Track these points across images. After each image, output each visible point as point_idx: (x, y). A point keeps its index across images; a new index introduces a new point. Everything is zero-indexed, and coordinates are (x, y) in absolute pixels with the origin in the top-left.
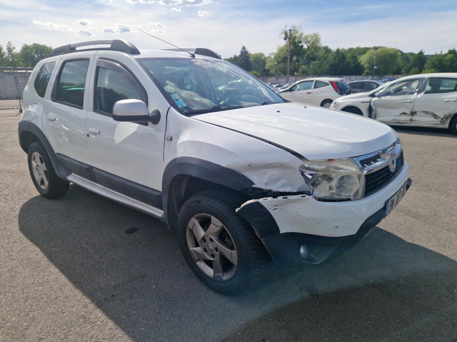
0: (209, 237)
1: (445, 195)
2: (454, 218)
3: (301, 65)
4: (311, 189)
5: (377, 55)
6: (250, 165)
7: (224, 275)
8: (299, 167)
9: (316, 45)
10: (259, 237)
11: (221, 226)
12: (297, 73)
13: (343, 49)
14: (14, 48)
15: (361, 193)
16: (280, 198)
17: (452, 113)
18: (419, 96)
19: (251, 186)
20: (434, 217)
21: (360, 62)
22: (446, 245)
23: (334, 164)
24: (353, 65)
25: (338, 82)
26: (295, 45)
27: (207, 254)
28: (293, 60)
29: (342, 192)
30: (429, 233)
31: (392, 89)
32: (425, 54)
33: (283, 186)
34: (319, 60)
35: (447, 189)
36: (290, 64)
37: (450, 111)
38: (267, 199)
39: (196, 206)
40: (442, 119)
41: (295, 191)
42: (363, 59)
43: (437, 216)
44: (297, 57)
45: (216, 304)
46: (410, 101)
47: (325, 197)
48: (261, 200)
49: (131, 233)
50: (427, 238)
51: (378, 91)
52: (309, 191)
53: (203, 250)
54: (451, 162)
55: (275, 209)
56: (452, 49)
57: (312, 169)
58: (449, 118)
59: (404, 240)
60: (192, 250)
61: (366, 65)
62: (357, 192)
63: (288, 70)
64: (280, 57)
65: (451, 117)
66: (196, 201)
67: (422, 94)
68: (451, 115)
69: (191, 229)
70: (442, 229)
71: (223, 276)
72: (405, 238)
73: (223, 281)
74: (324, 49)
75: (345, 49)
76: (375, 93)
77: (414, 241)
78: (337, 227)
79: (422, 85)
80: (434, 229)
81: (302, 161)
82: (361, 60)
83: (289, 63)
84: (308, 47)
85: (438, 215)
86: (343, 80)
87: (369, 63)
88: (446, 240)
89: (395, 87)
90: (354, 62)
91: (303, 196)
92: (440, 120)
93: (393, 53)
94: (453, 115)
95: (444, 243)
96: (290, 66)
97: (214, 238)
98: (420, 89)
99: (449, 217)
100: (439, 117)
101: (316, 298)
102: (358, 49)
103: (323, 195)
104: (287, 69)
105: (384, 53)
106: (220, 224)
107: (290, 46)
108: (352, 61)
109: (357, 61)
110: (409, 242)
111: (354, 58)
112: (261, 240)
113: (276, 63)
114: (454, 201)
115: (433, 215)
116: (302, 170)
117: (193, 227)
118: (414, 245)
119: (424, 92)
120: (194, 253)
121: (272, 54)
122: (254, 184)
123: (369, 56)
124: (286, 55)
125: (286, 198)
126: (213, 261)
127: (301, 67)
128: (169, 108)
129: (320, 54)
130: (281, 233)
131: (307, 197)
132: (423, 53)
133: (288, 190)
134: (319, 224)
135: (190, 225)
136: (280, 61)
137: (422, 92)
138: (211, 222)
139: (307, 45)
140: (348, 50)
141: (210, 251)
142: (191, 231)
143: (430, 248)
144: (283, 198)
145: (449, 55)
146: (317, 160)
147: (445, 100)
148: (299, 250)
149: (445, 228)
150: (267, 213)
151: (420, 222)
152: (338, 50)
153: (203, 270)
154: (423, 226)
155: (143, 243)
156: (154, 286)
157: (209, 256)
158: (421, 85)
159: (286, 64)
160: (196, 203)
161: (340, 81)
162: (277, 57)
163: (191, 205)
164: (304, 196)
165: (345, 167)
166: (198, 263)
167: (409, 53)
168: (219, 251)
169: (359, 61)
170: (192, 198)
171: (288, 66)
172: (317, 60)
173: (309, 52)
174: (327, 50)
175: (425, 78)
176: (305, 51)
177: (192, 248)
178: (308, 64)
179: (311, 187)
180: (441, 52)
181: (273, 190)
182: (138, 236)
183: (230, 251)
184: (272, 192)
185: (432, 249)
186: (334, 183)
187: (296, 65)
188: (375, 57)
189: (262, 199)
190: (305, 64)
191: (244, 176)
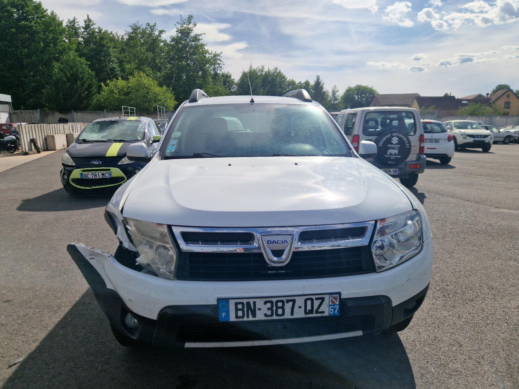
14: (338, 91)
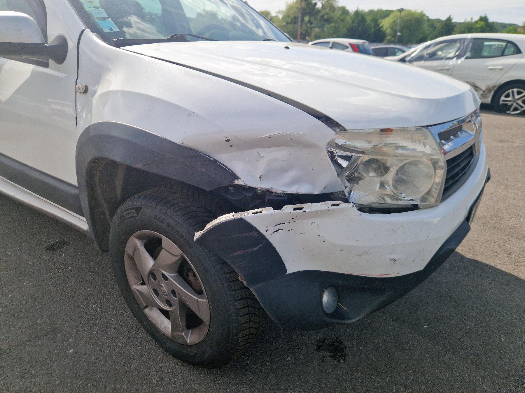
0: (162, 272)
1: (502, 187)
2: (522, 220)
3: (314, 27)
4: (346, 187)
5: (401, 18)
6: (228, 141)
7: (189, 336)
8: (327, 145)
9: (332, 4)
10: (245, 283)
11: (180, 255)
12: (309, 37)
13: (363, 10)
15: (436, 193)
16: (288, 209)
17: (496, 85)
18: (459, 61)
19: (233, 183)
20: (495, 218)
21: (382, 27)
22: (520, 262)
23: (391, 139)
24: (373, 30)
25: (360, 46)
26: (307, 2)
27: (159, 299)
28: (305, 21)
29: (402, 194)
30: (494, 243)
31: (425, 53)
32: (453, 21)
33: (295, 182)
34: (336, 22)
35: (504, 179)
36: (301, 25)
37: (495, 82)
38: (261, 212)
39: (133, 217)
40: (484, 92)
41: (317, 192)
42: (386, 24)
43: (498, 217)
44: (310, 18)
45: (175, 382)
46: (447, 68)
47: (373, 203)
48: (247, 215)
49: (54, 250)
50: (492, 250)
51: (409, 55)
52: (343, 191)
53: (153, 292)
54: (500, 144)
55: (277, 231)
56: (483, 15)
57: (351, 150)
58: (492, 90)
59: (461, 255)
60: (135, 291)
61: (389, 31)
62: (429, 193)
63: (299, 32)
64: (289, 17)
65: (495, 89)
66: (132, 209)
67: (463, 59)
68: (495, 86)
69: (131, 255)
70: (509, 236)
71: (187, 336)
72: (463, 252)
73: (188, 345)
74: (340, 10)
75: (365, 11)
76: (405, 57)
77: (476, 257)
78: (395, 260)
79: (463, 49)
80: (499, 236)
81: (334, 132)
82: (383, 25)
83: (299, 24)
84: (323, 5)
85: (499, 215)
86: (365, 43)
87: (392, 29)
88: (518, 253)
89: (430, 50)
90: (375, 27)
91: (334, 204)
92: (482, 92)
93: (419, 17)
94: (497, 87)
95: (517, 258)
96: (301, 29)
97: (167, 274)
98: (461, 53)
99: (514, 219)
100: (481, 89)
101: (343, 362)
102: (380, 11)
103: (369, 199)
104: (297, 32)
105: (409, 17)
106: (178, 251)
107: (301, 3)
108: (373, 25)
109: (379, 25)
110: (467, 257)
111: (375, 21)
112: (251, 289)
113: (284, 24)
114: (515, 196)
115: (493, 216)
116: (331, 149)
117: (134, 252)
118: (477, 262)
119: (465, 57)
120: (139, 295)
121: (279, 12)
122: (237, 178)
123: (393, 20)
124: (296, 15)
125: (301, 209)
126: (171, 311)
127: (314, 31)
128: (83, 31)
129: (337, 14)
130: (289, 272)
131: (343, 205)
132: (452, 19)
133: (303, 189)
134: (363, 257)
135: (129, 249)
136: (289, 22)
137: (463, 56)
138: (163, 247)
139: (322, 3)
140: (368, 12)
141: (163, 294)
142: (132, 258)
143: (499, 267)
144: (295, 209)
145: (479, 22)
146: (362, 131)
147: (489, 68)
148: (321, 298)
149: (513, 235)
150: (261, 239)
151: (479, 227)
152: (357, 13)
153: (154, 323)
154: (484, 232)
155: (71, 268)
156: (70, 350)
157: (163, 303)
158: (462, 47)
159: (296, 26)
160: (134, 213)
161: (361, 43)
162: (286, 16)
163: (127, 214)
164: (336, 203)
165: (410, 145)
166: (147, 311)
167: (436, 19)
168: (177, 297)
169: (381, 25)
170: (128, 203)
171: (299, 28)
172: (332, 22)
173: (323, 12)
174: (344, 11)
175: (467, 39)
176: (318, 11)
177: (137, 287)
178: (322, 26)
179: (348, 184)
180: (472, 19)
181: (274, 191)
182: (65, 256)
183: (197, 298)
184: (273, 194)
185: (503, 268)
186: (390, 177)
187: (308, 27)
188: (398, 21)
189: (250, 212)
190: (318, 27)
191: (219, 162)
